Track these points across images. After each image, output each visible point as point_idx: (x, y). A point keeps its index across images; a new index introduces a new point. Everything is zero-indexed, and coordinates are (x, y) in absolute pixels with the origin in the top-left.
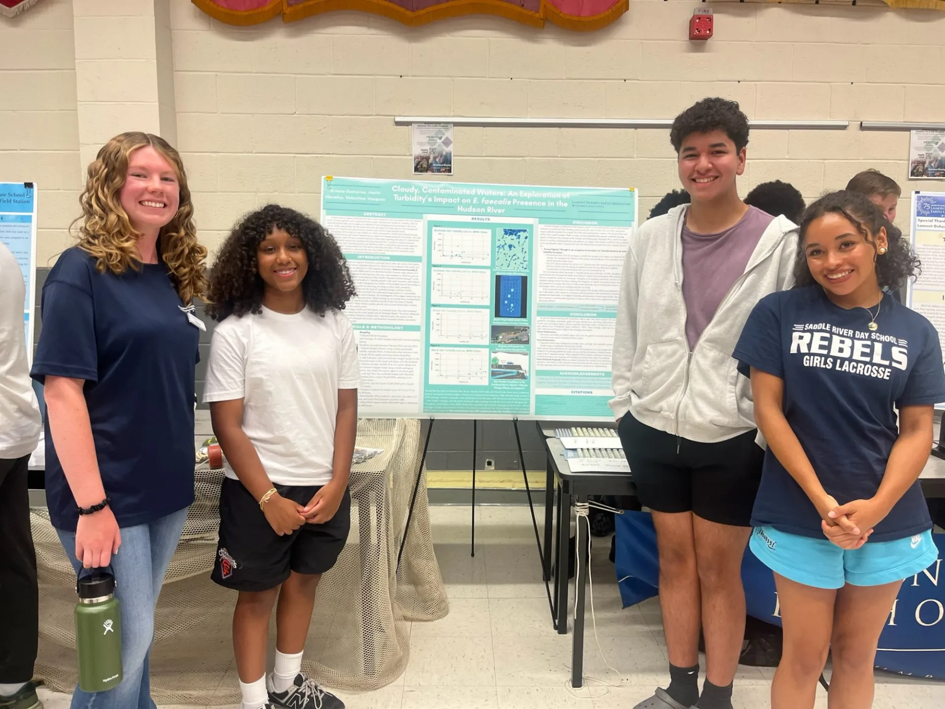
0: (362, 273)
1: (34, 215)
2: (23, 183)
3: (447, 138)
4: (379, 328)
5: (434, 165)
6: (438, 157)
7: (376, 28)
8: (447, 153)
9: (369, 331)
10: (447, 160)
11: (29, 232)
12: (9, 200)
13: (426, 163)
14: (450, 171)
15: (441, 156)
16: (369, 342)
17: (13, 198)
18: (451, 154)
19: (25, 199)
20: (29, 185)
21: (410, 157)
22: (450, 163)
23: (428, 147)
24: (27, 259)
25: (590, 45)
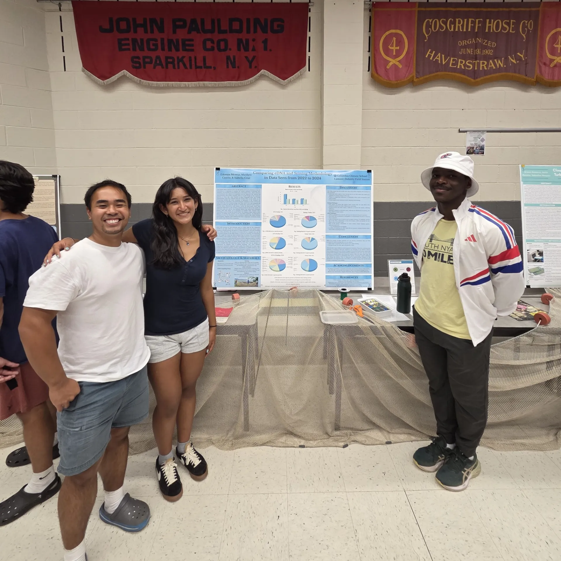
0: (542, 213)
1: (372, 186)
2: (367, 170)
3: (483, 138)
4: (553, 241)
5: (476, 151)
6: (478, 147)
7: (452, 87)
8: (482, 145)
9: (548, 243)
10: (482, 148)
11: (370, 195)
12: (360, 178)
13: (472, 150)
14: (483, 153)
15: (480, 147)
16: (548, 249)
17: (361, 178)
18: (484, 145)
19: (367, 178)
20: (369, 171)
21: (465, 147)
22: (484, 150)
23: (473, 143)
24: (369, 208)
25: (552, 93)
